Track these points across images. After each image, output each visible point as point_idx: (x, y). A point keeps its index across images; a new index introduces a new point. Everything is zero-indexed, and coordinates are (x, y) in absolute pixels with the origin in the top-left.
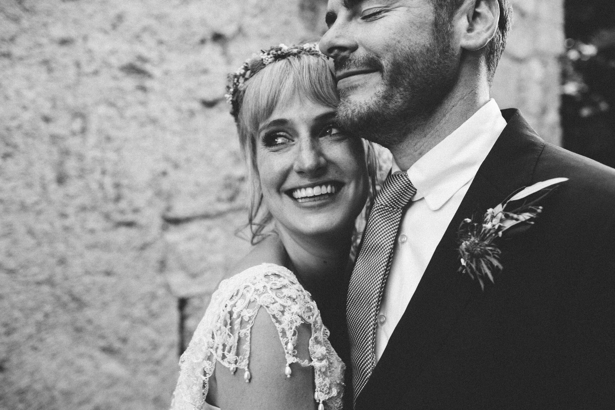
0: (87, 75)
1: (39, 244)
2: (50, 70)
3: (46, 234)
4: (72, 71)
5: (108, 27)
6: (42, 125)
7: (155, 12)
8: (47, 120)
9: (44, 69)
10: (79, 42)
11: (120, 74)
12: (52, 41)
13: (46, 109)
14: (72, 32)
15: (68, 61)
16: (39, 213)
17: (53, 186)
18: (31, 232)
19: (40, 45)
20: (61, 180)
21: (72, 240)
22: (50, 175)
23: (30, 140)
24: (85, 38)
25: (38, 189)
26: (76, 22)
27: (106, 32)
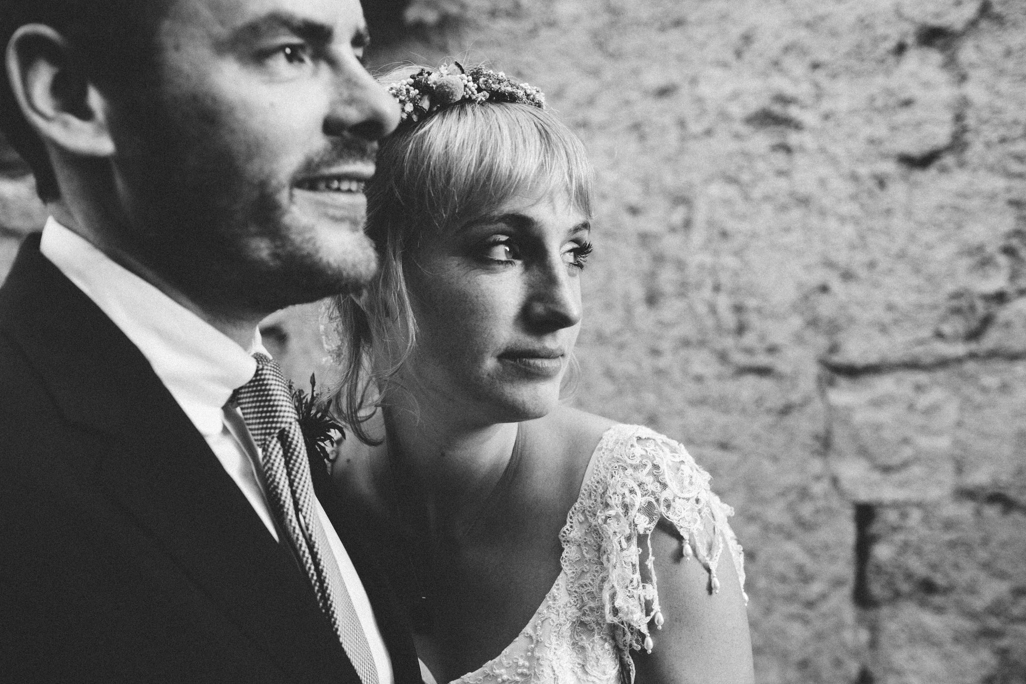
0: (695, 137)
1: (620, 392)
2: (642, 138)
3: (629, 378)
4: (673, 136)
5: (729, 56)
6: (627, 220)
7: (807, 16)
8: (634, 211)
9: (634, 136)
10: (685, 90)
11: (744, 129)
12: (646, 93)
13: (634, 196)
14: (674, 75)
15: (668, 120)
16: (622, 346)
17: (641, 309)
18: (609, 374)
19: (627, 103)
20: (652, 299)
21: (668, 389)
22: (637, 292)
23: (610, 243)
24: (694, 81)
25: (620, 312)
26: (680, 58)
27: (725, 65)
